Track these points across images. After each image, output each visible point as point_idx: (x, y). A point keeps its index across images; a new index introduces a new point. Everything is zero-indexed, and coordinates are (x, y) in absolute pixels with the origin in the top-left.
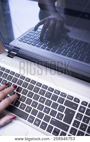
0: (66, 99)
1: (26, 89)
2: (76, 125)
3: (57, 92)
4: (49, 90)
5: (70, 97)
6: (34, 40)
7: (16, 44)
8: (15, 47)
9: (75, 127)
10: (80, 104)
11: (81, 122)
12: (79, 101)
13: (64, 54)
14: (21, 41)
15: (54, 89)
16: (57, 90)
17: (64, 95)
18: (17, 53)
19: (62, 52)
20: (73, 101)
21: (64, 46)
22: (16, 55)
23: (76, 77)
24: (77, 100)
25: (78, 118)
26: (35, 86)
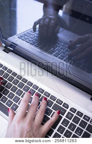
0: (55, 102)
1: (16, 86)
2: (61, 131)
3: (47, 94)
4: (39, 91)
5: (59, 101)
6: (29, 37)
7: (14, 40)
8: (12, 43)
9: (60, 133)
10: (68, 110)
11: (67, 128)
12: (67, 107)
13: (61, 57)
14: (20, 38)
15: (44, 91)
16: (47, 93)
17: (53, 98)
18: (14, 49)
19: (59, 56)
20: (61, 106)
21: (58, 48)
22: (12, 51)
23: (69, 83)
24: (66, 106)
25: (64, 124)
26: (26, 84)
